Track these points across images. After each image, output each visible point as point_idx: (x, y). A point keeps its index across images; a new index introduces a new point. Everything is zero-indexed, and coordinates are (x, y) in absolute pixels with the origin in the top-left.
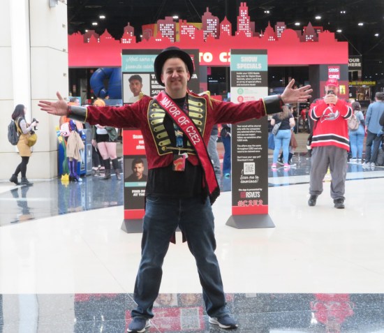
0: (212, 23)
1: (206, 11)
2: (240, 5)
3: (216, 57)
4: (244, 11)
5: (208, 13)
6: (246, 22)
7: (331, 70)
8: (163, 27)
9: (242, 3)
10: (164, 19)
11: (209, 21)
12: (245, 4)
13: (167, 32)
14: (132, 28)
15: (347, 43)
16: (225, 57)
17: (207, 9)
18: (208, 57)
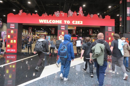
0: (71, 13)
1: (69, 10)
2: (80, 8)
3: (71, 22)
4: (81, 9)
5: (70, 11)
6: (81, 13)
7: (109, 28)
8: (56, 14)
9: (80, 7)
10: (57, 12)
11: (70, 13)
12: (81, 7)
13: (57, 15)
14: (47, 14)
15: (114, 19)
16: (74, 22)
17: (70, 9)
18: (68, 22)
